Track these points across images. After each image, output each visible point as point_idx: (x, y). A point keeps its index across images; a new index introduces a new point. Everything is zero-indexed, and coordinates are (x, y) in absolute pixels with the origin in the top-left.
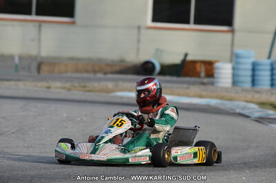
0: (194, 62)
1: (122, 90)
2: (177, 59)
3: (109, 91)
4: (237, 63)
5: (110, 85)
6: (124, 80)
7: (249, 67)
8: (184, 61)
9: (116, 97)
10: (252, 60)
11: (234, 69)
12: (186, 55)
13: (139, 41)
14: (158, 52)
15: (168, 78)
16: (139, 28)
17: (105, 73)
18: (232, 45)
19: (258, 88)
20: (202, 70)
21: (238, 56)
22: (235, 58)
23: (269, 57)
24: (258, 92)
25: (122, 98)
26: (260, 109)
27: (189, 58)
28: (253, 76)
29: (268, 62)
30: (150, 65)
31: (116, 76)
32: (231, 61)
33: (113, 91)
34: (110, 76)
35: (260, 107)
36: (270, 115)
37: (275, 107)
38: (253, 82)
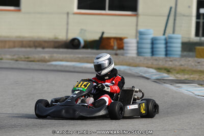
0: (109, 39)
1: (56, 60)
2: (96, 37)
3: (46, 61)
4: (141, 39)
5: (47, 57)
6: (57, 53)
7: (149, 41)
8: (101, 38)
9: (52, 65)
10: (151, 36)
11: (138, 43)
12: (103, 33)
13: (68, 24)
14: (82, 31)
15: (89, 50)
16: (68, 14)
17: (43, 48)
18: (137, 25)
19: (154, 57)
20: (115, 44)
21: (141, 34)
22: (139, 35)
23: (164, 34)
24: (156, 60)
25: (56, 66)
26: (158, 73)
27: (105, 36)
28: (152, 48)
29: (163, 37)
30: (76, 41)
31: (51, 50)
32: (136, 37)
33: (49, 61)
34: (47, 50)
35: (158, 71)
36: (164, 77)
37: (168, 71)
38: (153, 53)
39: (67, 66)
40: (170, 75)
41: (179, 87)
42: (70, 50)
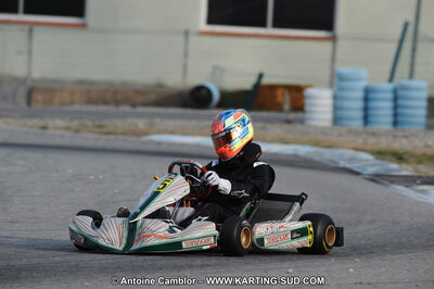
0: (273, 88)
1: (160, 132)
2: (247, 83)
3: (140, 134)
4: (341, 89)
5: (141, 124)
6: (162, 116)
7: (360, 94)
8: (258, 86)
9: (151, 142)
10: (363, 84)
11: (335, 98)
12: (261, 76)
13: (186, 54)
14: (217, 71)
16: (187, 33)
17: (134, 105)
18: (333, 60)
19: (373, 128)
20: (285, 99)
21: (342, 78)
22: (337, 81)
23: (391, 80)
24: (374, 134)
25: (159, 143)
26: (378, 162)
27: (266, 81)
28: (366, 109)
29: (390, 86)
30: (204, 92)
31: (150, 110)
32: (331, 85)
33: (146, 133)
34: (140, 109)
35: (377, 158)
36: (392, 170)
37: (399, 157)
38: (366, 119)
39: (183, 145)
40: (404, 166)
41: (423, 191)
42: (190, 112)
